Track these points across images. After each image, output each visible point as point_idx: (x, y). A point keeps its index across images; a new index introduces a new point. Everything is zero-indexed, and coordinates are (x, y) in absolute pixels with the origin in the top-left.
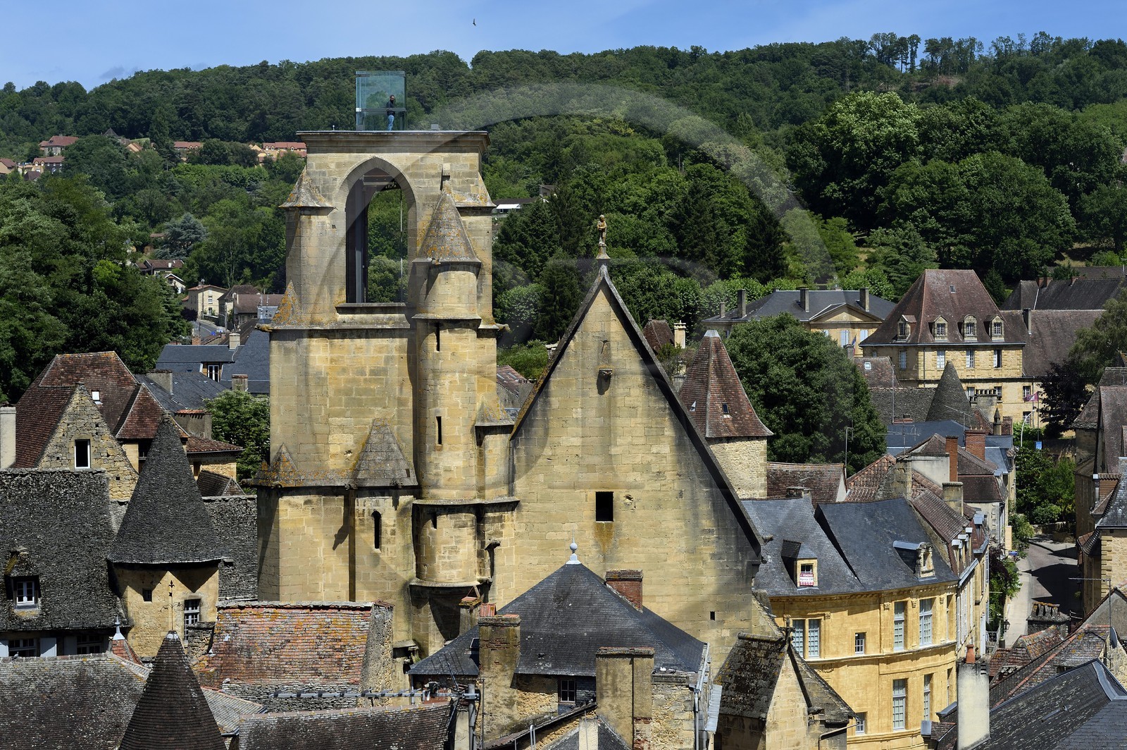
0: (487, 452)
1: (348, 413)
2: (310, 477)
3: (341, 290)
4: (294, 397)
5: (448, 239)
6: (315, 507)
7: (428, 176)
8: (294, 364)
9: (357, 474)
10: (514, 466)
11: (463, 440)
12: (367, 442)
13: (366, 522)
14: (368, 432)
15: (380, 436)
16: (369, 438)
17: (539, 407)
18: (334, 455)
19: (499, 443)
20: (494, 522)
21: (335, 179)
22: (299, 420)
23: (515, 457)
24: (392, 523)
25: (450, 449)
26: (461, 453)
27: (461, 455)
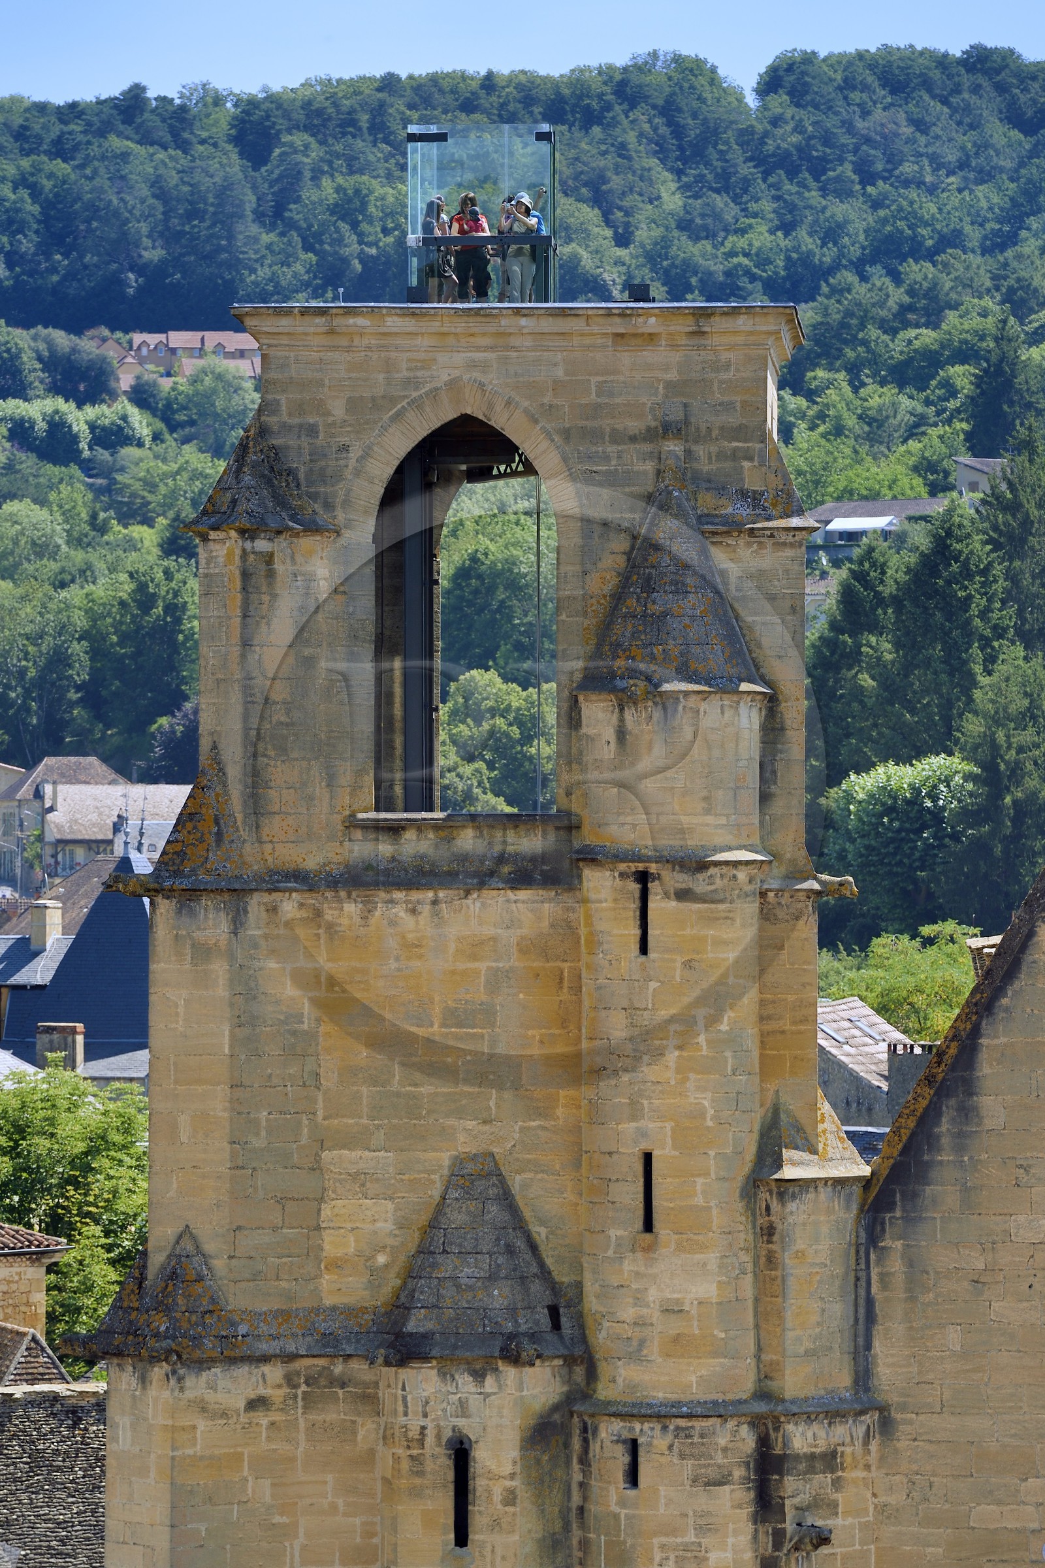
0: (788, 1259)
1: (380, 1136)
2: (264, 1329)
3: (359, 773)
4: (223, 1091)
5: (674, 624)
6: (278, 1417)
7: (617, 437)
8: (221, 991)
9: (405, 1319)
10: (870, 1302)
11: (717, 1219)
12: (433, 1224)
13: (429, 1466)
14: (436, 1192)
15: (473, 1206)
16: (440, 1209)
17: (945, 1126)
18: (335, 1265)
19: (825, 1230)
20: (811, 1470)
21: (345, 448)
22: (234, 1155)
23: (874, 1272)
24: (508, 1469)
25: (680, 1248)
26: (712, 1258)
27: (713, 1266)
